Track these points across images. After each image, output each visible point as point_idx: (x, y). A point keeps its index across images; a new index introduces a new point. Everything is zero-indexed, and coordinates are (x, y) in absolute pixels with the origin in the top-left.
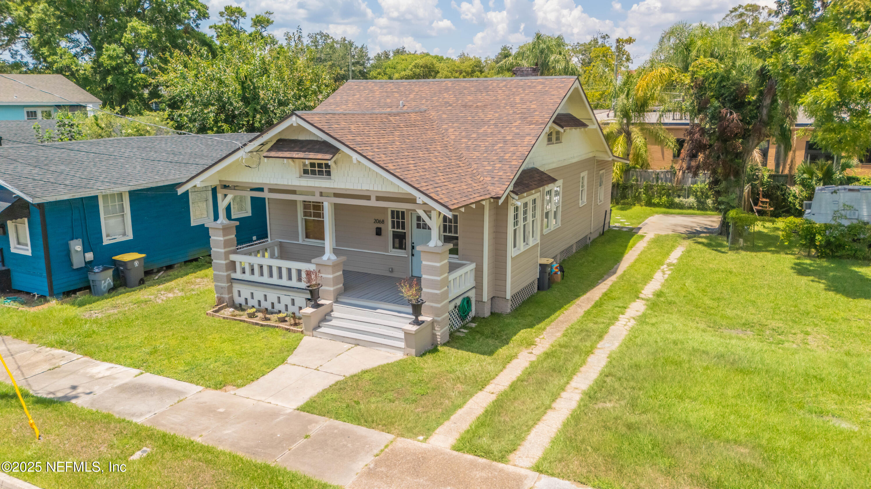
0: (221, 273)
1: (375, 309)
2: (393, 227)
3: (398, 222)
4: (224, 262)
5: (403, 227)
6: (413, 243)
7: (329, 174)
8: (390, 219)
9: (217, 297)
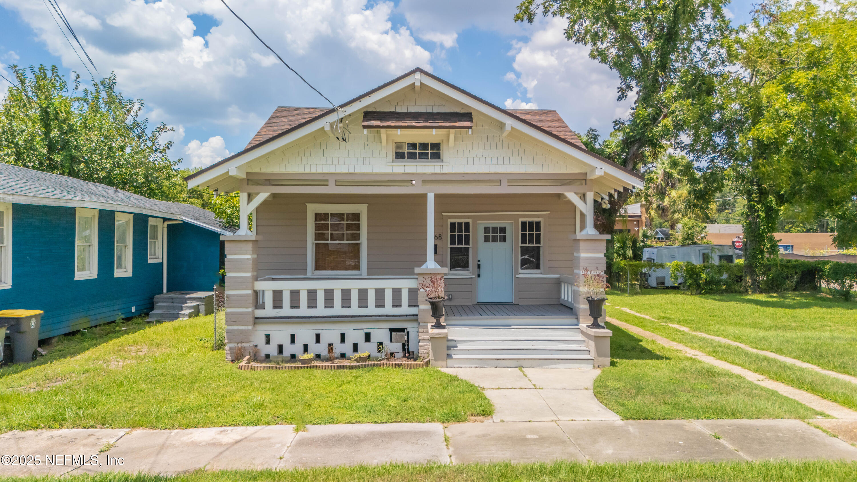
2: (452, 242)
3: (460, 237)
4: (250, 292)
5: (467, 242)
6: (479, 261)
7: (437, 156)
8: (449, 234)
9: (231, 349)
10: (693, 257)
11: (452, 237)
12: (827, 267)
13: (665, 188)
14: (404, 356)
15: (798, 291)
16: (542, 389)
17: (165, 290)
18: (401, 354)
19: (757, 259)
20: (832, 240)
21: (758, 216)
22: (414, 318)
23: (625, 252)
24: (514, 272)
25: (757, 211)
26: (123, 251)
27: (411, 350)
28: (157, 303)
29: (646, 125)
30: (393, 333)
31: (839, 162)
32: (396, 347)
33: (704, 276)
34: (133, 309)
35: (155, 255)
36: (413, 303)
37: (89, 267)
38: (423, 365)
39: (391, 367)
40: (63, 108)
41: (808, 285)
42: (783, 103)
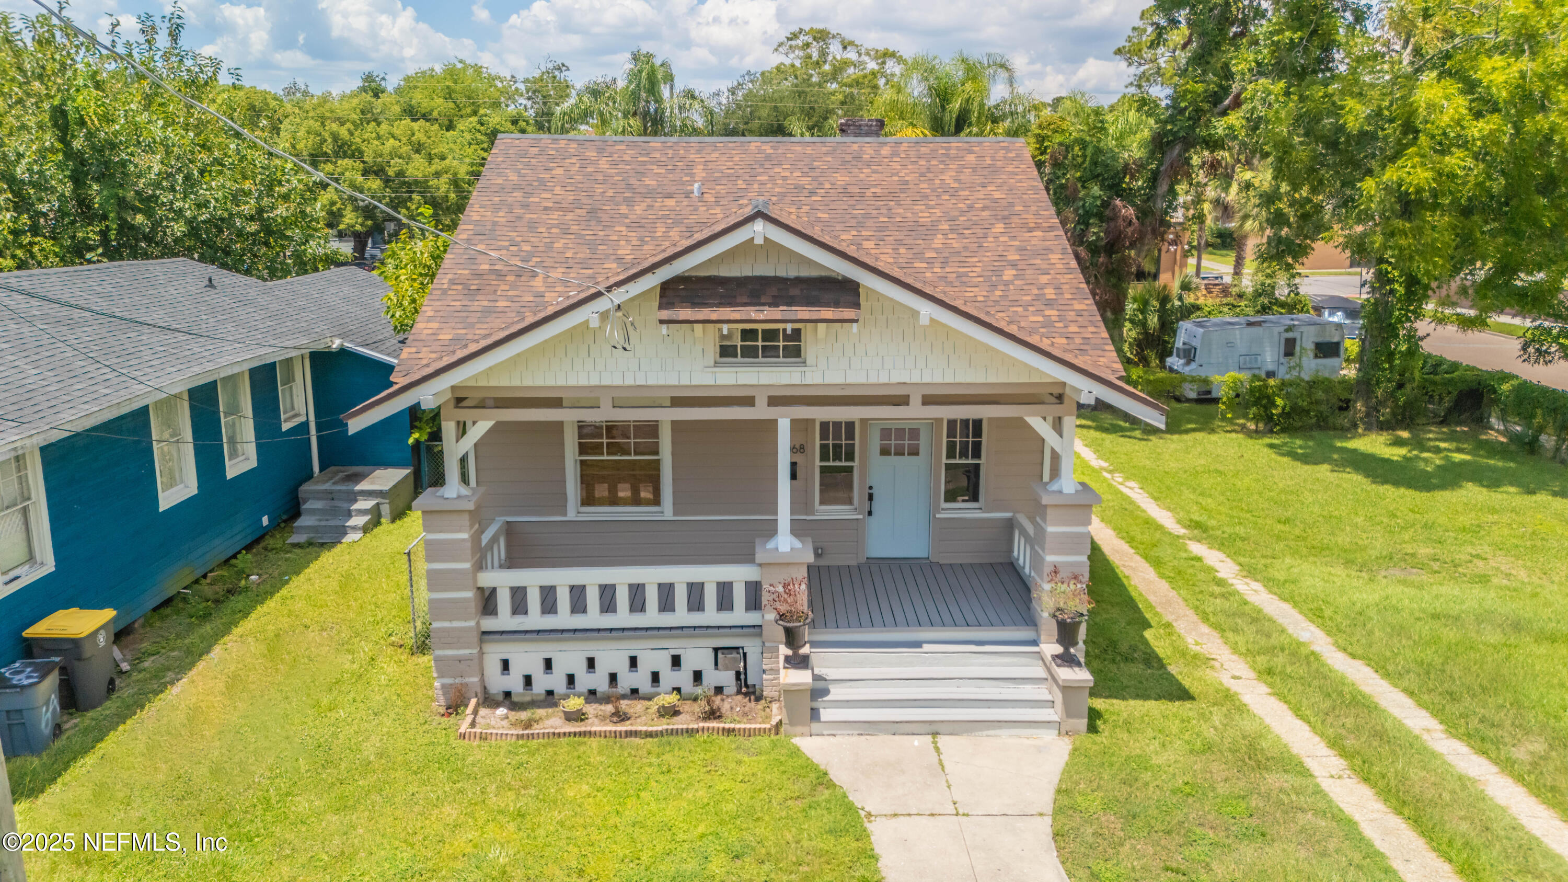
0: (446, 624)
1: (918, 644)
2: (824, 457)
3: (837, 447)
4: (469, 594)
5: (850, 457)
6: (871, 488)
7: (795, 353)
8: (818, 442)
9: (443, 686)
10: (1268, 349)
11: (824, 448)
12: (1506, 387)
13: (1233, 167)
14: (739, 692)
15: (1448, 425)
16: (968, 815)
17: (316, 468)
18: (734, 689)
19: (1379, 369)
20: (1519, 347)
21: (1392, 291)
22: (756, 630)
23: (1145, 318)
24: (933, 509)
25: (1391, 281)
26: (237, 425)
27: (749, 682)
28: (305, 502)
29: (1198, 111)
30: (720, 655)
31: (1550, 221)
32: (727, 678)
33: (1279, 402)
34: (265, 521)
35: (293, 408)
36: (754, 603)
37: (181, 477)
38: (770, 730)
39: (715, 736)
40: (91, 110)
41: (1467, 414)
42: (1457, 117)
